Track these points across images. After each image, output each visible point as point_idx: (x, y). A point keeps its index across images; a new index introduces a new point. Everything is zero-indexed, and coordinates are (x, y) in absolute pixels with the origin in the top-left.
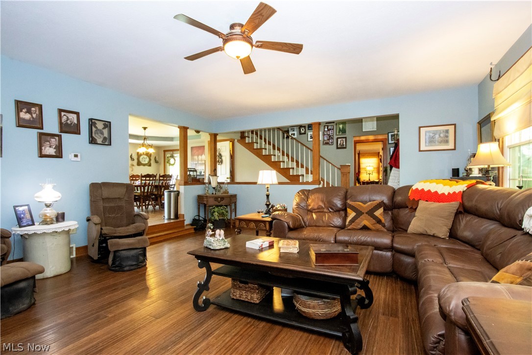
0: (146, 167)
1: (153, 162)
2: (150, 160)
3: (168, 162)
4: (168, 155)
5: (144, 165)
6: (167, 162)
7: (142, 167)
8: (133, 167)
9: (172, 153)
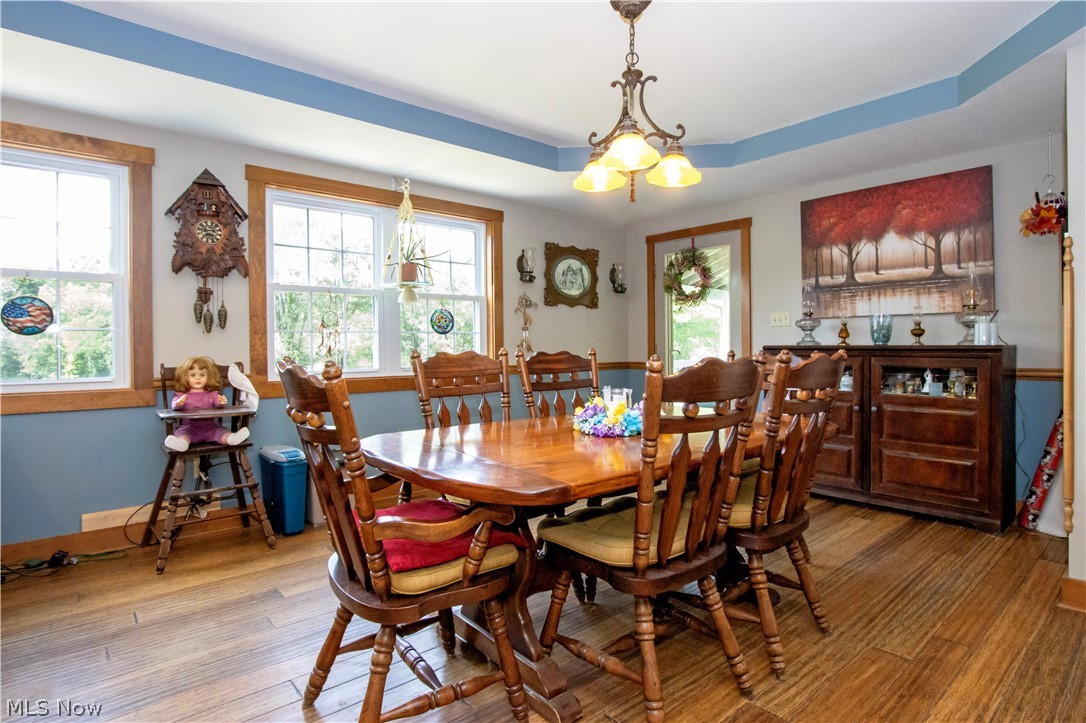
0: (580, 309)
1: (604, 287)
2: (594, 279)
3: (674, 285)
4: (668, 255)
5: (572, 302)
6: (669, 289)
7: (562, 308)
8: (529, 311)
9: (686, 243)
